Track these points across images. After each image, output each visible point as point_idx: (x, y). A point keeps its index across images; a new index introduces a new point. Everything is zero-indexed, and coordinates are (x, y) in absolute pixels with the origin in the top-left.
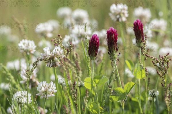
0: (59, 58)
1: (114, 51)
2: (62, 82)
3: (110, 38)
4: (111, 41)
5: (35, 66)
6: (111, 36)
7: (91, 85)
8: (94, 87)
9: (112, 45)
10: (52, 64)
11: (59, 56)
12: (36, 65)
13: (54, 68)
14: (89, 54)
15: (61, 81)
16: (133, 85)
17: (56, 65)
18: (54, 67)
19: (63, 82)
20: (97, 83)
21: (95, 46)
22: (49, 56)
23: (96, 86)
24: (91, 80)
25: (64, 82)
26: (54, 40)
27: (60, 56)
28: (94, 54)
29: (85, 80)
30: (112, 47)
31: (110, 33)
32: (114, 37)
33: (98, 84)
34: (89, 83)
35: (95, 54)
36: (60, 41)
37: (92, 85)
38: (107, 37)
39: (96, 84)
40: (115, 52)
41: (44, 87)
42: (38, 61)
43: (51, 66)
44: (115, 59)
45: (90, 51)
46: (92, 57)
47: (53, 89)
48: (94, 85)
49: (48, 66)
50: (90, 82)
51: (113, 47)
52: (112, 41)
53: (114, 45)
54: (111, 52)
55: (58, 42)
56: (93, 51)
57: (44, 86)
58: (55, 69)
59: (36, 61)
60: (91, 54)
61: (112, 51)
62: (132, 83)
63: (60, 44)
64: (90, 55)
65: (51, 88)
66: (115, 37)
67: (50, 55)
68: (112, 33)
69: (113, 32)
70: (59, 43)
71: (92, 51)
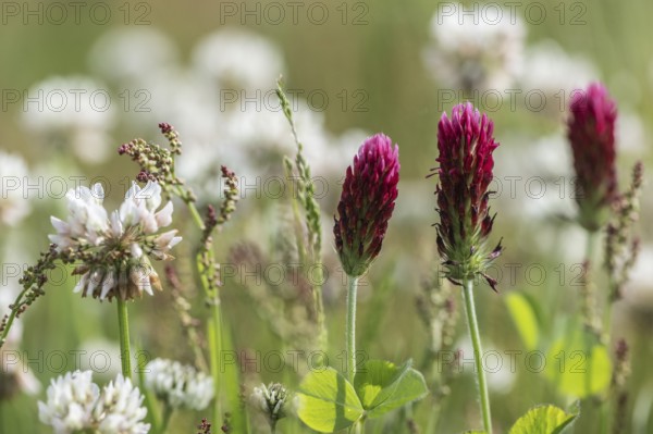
0: (148, 250)
1: (472, 233)
2: (168, 383)
3: (457, 162)
4: (462, 179)
5: (35, 285)
6: (462, 151)
7: (333, 414)
8: (350, 423)
9: (465, 200)
10: (109, 282)
11: (150, 238)
12: (41, 284)
13: (120, 304)
14: (339, 243)
15: (161, 377)
16: (559, 423)
17: (136, 287)
18: (124, 296)
19: (174, 386)
20: (369, 403)
21: (378, 198)
22: (100, 234)
23: (364, 417)
24: (334, 385)
25: (180, 385)
26: (136, 147)
27: (157, 240)
28: (367, 246)
29: (302, 385)
30: (461, 211)
31: (458, 132)
32: (479, 158)
33: (372, 408)
34: (327, 400)
35: (372, 246)
36: (169, 159)
37: (340, 410)
38: (437, 156)
39: (365, 408)
40: (474, 238)
41: (83, 405)
42: (51, 261)
43: (105, 290)
44: (471, 277)
45: (346, 228)
46: (351, 261)
47: (128, 419)
48: (354, 410)
49: (90, 292)
50: (332, 396)
51: (468, 209)
52: (467, 176)
53: (474, 202)
54: (457, 237)
55: (159, 165)
56: (365, 224)
57: (83, 397)
58: (126, 310)
59: (40, 263)
60: (350, 240)
61: (463, 234)
62: (554, 416)
63: (170, 177)
64: (346, 250)
65: (123, 413)
66: (483, 157)
67: (105, 228)
68: (467, 133)
69: (474, 128)
70: (165, 170)
71: (359, 224)
